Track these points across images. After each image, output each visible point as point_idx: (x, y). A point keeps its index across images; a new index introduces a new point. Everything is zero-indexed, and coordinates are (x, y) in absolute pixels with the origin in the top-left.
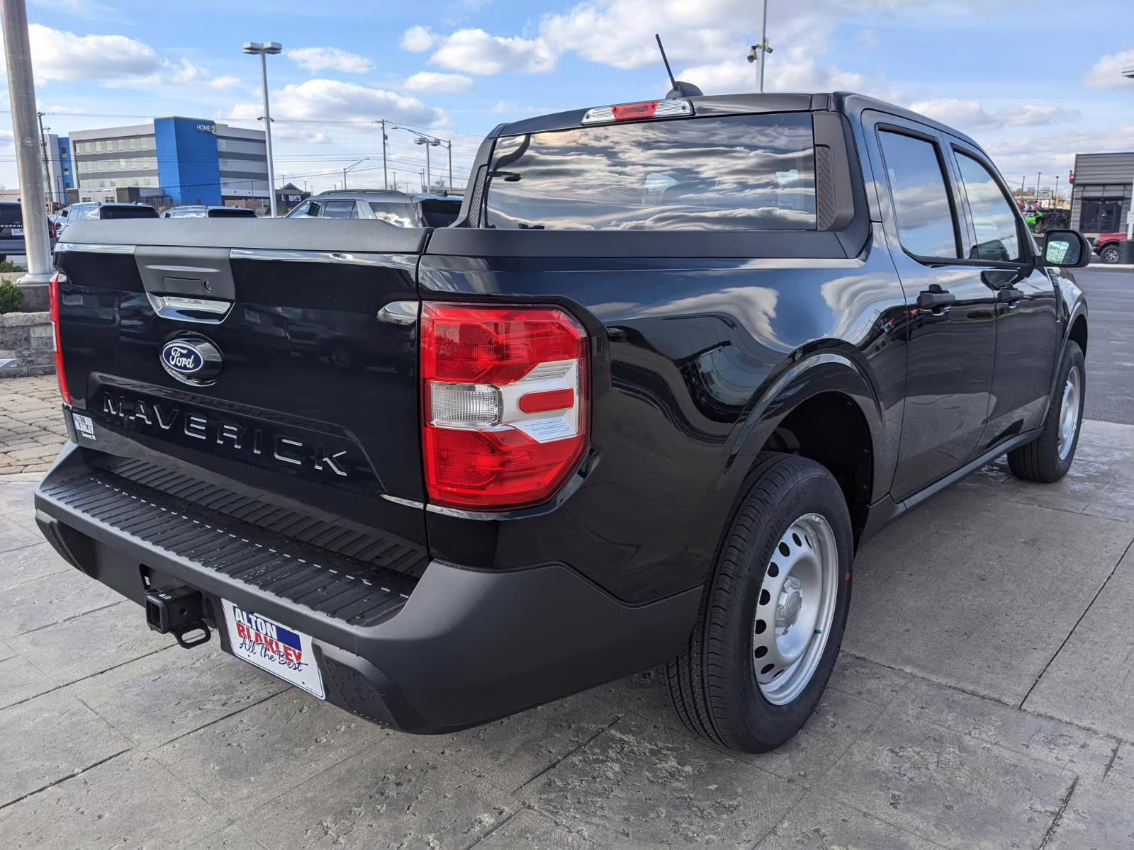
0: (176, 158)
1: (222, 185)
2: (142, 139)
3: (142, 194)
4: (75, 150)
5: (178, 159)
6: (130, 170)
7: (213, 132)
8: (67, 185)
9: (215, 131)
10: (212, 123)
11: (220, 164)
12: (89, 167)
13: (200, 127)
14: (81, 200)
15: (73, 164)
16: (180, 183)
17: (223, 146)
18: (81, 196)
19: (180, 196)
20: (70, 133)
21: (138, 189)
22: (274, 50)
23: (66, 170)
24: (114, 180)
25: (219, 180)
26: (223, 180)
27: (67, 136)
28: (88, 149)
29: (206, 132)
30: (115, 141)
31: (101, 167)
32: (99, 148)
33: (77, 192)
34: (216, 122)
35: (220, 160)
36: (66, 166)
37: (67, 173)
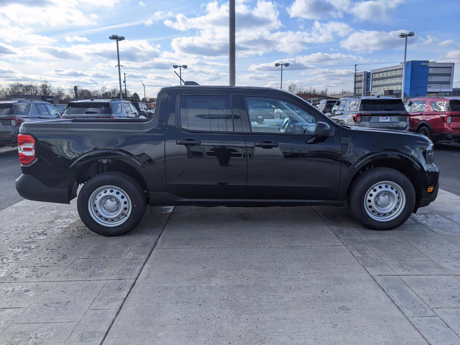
0: (410, 77)
1: (428, 87)
2: (398, 71)
3: (394, 92)
4: (372, 77)
5: (411, 78)
6: (391, 83)
7: (427, 65)
8: (368, 90)
9: (429, 65)
10: (428, 62)
11: (429, 79)
12: (377, 83)
13: (422, 64)
14: (371, 95)
15: (371, 82)
16: (410, 87)
17: (431, 71)
18: (371, 94)
19: (409, 93)
20: (371, 70)
21: (393, 90)
22: (411, 35)
23: (368, 84)
24: (384, 87)
25: (427, 85)
26: (429, 85)
27: (370, 71)
28: (377, 76)
29: (424, 66)
30: (387, 72)
31: (381, 82)
32: (381, 75)
33: (370, 92)
34: (430, 61)
35: (429, 77)
36: (368, 83)
37: (368, 86)
